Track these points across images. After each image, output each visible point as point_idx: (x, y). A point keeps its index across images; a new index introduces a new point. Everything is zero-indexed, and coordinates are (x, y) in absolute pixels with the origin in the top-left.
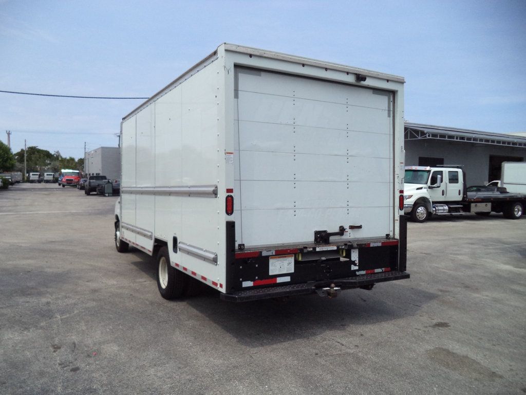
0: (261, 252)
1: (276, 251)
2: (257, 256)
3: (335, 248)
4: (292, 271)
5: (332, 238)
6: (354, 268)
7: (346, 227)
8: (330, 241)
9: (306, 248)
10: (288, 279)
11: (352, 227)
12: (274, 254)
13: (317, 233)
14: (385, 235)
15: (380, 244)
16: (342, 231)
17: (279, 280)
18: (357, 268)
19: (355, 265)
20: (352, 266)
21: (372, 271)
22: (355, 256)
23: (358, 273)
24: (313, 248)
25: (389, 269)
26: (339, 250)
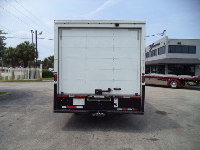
0: (68, 96)
1: (75, 96)
2: (66, 97)
3: (104, 97)
4: (84, 104)
5: (103, 93)
6: (115, 106)
7: (112, 89)
8: (103, 94)
9: (89, 96)
10: (82, 107)
11: (115, 89)
12: (74, 97)
13: (96, 90)
14: (135, 94)
15: (129, 98)
16: (109, 90)
17: (78, 107)
18: (117, 107)
19: (116, 105)
20: (115, 105)
21: (126, 109)
22: (116, 101)
23: (117, 109)
24: (92, 96)
25: (137, 109)
26: (105, 98)
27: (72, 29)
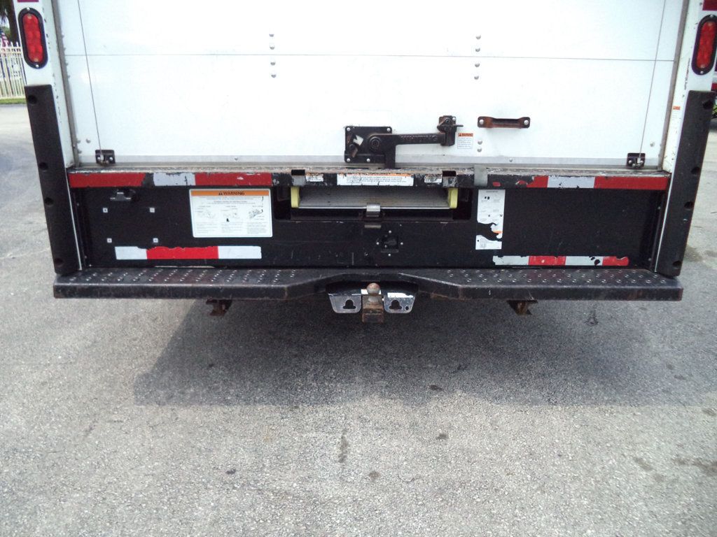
0: (150, 176)
1: (198, 176)
2: (137, 184)
3: (408, 181)
4: (268, 232)
5: (404, 153)
6: (482, 243)
7: (466, 122)
8: (398, 160)
9: (302, 173)
11: (488, 123)
12: (192, 182)
13: (351, 133)
14: (626, 157)
15: (589, 184)
16: (447, 132)
17: (225, 253)
18: (497, 245)
19: (492, 236)
20: (479, 238)
21: (555, 261)
22: (491, 209)
23: (497, 261)
24: (326, 176)
25: (624, 260)
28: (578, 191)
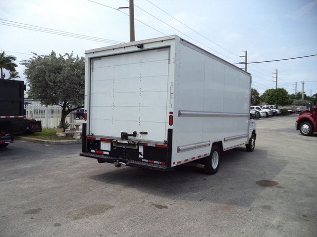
1: (101, 139)
2: (94, 139)
4: (110, 150)
5: (129, 137)
6: (140, 156)
7: (138, 133)
9: (113, 139)
10: (108, 153)
11: (141, 133)
13: (122, 133)
14: (164, 141)
15: (154, 146)
16: (135, 134)
17: (105, 153)
18: (142, 157)
19: (142, 155)
21: (152, 162)
22: (141, 150)
23: (142, 160)
24: (116, 140)
25: (164, 163)
26: (129, 144)
27: (102, 58)
28: (152, 147)
